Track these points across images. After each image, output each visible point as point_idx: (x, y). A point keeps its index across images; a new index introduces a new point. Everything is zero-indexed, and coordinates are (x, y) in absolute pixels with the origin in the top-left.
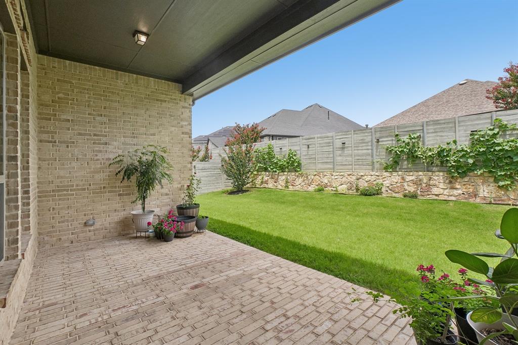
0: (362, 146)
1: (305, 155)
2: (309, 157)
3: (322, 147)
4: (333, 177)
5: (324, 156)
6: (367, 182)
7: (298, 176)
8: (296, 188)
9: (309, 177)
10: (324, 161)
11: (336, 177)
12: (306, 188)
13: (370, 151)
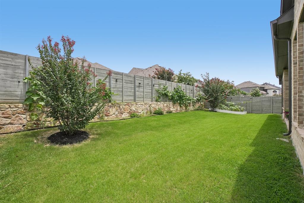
0: (148, 87)
1: (114, 88)
2: (117, 90)
3: (127, 83)
4: (137, 106)
5: (128, 90)
6: (153, 107)
7: (111, 107)
8: (110, 118)
9: (121, 107)
10: (128, 94)
11: (139, 106)
12: (120, 117)
13: (151, 90)
